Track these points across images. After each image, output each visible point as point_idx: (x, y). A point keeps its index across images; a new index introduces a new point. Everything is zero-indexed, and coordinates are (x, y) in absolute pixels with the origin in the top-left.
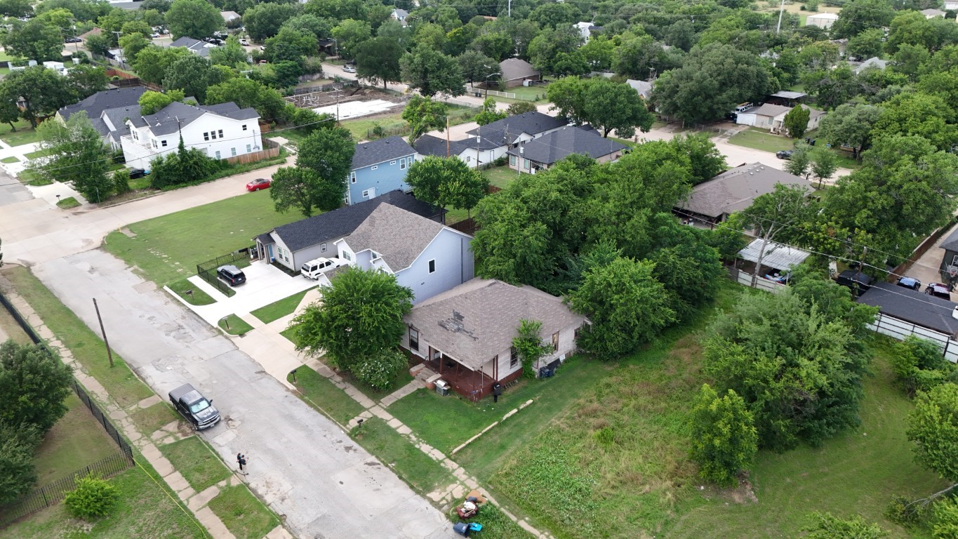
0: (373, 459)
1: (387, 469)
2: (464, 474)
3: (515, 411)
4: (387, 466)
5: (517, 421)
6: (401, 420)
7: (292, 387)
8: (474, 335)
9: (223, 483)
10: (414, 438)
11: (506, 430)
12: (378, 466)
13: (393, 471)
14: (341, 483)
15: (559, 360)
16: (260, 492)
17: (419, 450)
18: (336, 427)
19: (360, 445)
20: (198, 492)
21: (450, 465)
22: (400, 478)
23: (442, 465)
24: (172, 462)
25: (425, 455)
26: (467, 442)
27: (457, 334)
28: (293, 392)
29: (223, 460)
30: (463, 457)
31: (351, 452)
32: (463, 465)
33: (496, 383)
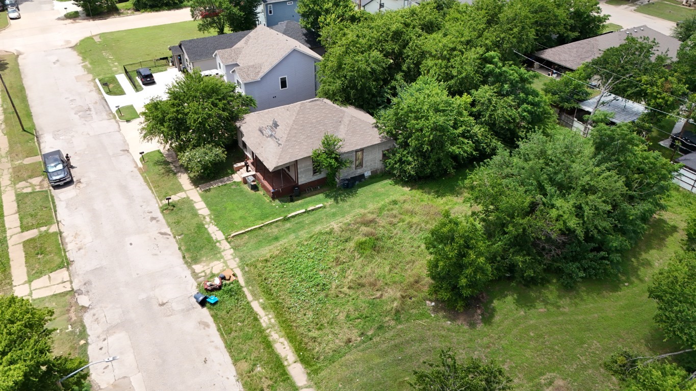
0: (167, 230)
1: (174, 240)
2: (232, 255)
3: (304, 210)
4: (175, 237)
5: (301, 220)
6: (206, 204)
7: (140, 165)
8: (279, 142)
9: (43, 229)
10: (208, 219)
11: (288, 225)
12: (168, 236)
13: (177, 241)
14: (131, 244)
15: (363, 175)
16: (67, 240)
17: (206, 229)
18: (155, 200)
19: (164, 217)
20: (22, 232)
21: (225, 245)
22: (180, 249)
23: (218, 244)
24: (18, 206)
25: (209, 234)
26: (247, 230)
27: (269, 139)
28: (140, 169)
29: (55, 211)
30: (238, 241)
31: (154, 222)
32: (235, 248)
33: (297, 185)
